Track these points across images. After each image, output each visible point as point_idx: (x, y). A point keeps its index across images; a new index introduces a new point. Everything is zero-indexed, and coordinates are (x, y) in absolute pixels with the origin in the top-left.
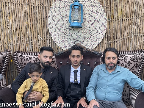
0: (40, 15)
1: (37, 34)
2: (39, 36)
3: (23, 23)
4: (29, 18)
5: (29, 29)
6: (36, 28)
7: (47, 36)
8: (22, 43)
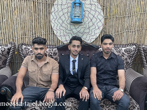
0: (44, 11)
1: (41, 29)
2: (42, 30)
3: (27, 18)
4: (33, 13)
5: (33, 24)
6: (40, 23)
7: (49, 31)
8: (26, 36)
